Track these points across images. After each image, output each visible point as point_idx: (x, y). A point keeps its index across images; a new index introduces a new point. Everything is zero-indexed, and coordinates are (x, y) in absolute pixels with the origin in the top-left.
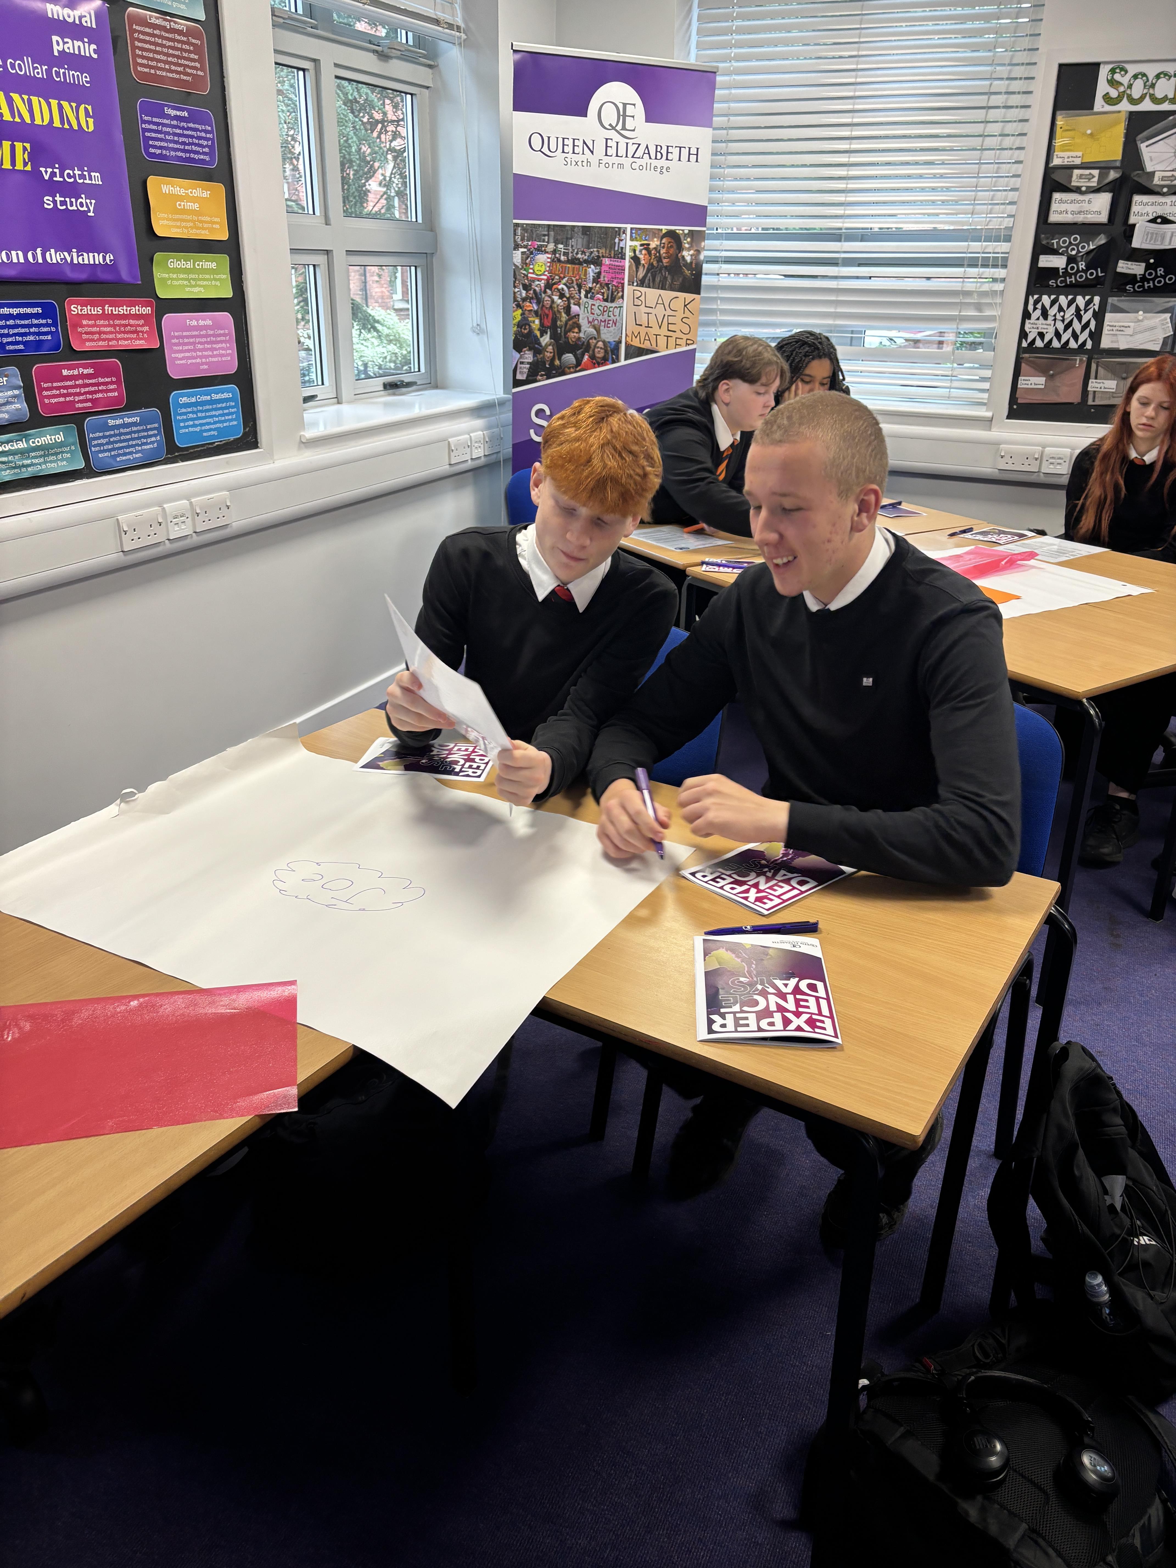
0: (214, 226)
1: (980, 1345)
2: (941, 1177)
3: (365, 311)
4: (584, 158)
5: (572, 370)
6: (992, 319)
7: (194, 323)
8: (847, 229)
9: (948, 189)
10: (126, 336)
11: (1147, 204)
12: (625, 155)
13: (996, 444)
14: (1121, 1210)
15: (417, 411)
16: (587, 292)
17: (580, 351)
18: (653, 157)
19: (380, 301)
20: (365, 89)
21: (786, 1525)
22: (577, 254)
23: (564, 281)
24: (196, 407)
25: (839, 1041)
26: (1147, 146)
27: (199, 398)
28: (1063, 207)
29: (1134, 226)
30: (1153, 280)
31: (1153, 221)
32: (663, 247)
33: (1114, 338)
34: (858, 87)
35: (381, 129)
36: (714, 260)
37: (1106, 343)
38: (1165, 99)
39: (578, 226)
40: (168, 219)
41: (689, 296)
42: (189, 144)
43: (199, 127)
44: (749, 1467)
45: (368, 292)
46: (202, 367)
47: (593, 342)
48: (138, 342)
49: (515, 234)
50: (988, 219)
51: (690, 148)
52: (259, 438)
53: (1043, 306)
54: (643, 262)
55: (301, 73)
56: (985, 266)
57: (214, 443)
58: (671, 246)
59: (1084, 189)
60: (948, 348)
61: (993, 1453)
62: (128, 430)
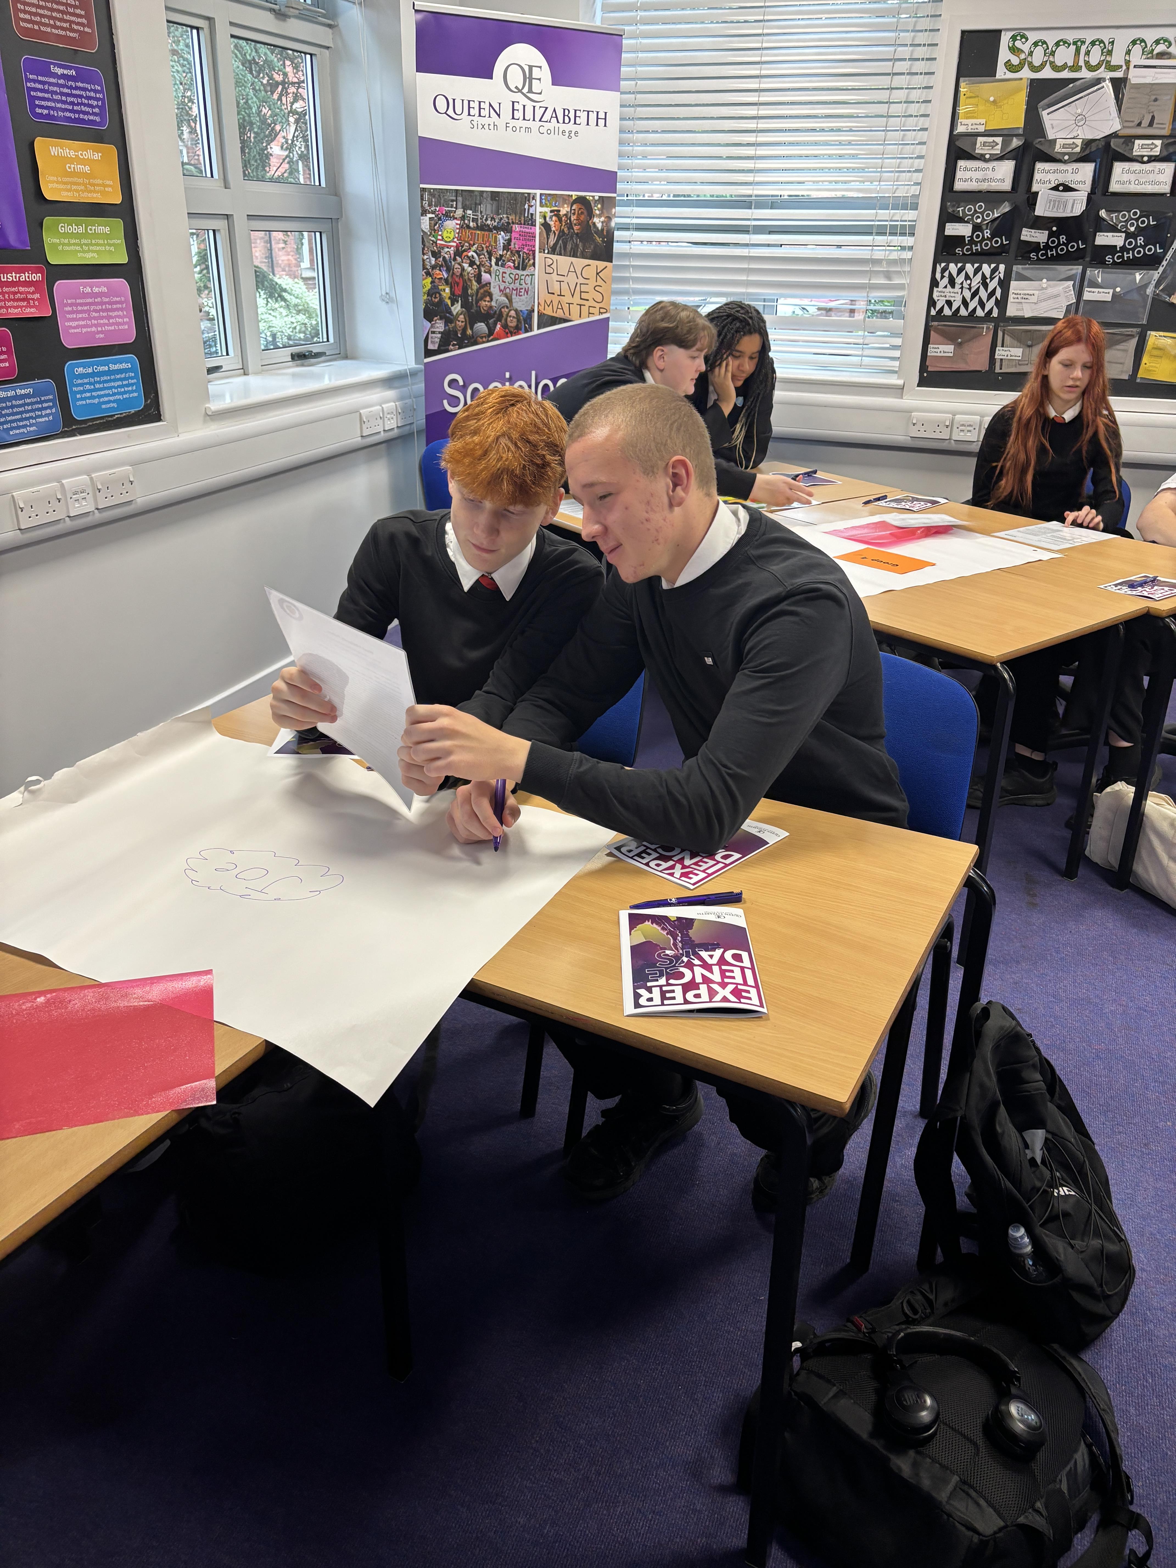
0: (106, 189)
1: (909, 1302)
2: (869, 1139)
3: (272, 280)
4: (491, 121)
5: (484, 339)
6: (901, 287)
7: (88, 290)
8: (756, 196)
9: (854, 156)
10: (15, 304)
11: (1049, 171)
12: (532, 119)
13: (908, 411)
14: (1041, 1163)
15: (326, 382)
16: (498, 260)
17: (492, 320)
18: (561, 120)
19: (287, 269)
20: (263, 49)
21: (723, 1490)
22: (486, 220)
23: (474, 248)
24: (93, 378)
25: (764, 1010)
26: (1048, 114)
27: (96, 369)
28: (968, 174)
29: (1037, 193)
30: (1056, 247)
31: (1056, 188)
32: (574, 214)
33: (1019, 306)
34: (765, 52)
35: (282, 91)
36: (625, 228)
37: (1012, 311)
38: (1064, 67)
39: (487, 192)
40: (58, 182)
41: (601, 264)
42: (78, 104)
43: (88, 86)
44: (686, 1434)
45: (274, 259)
46: (97, 336)
47: (505, 311)
48: (28, 310)
49: (422, 199)
50: (895, 187)
51: (598, 112)
52: (161, 410)
53: (950, 274)
54: (553, 229)
55: (195, 31)
56: (892, 234)
57: (114, 415)
58: (582, 213)
59: (987, 156)
60: (859, 317)
61: (923, 1407)
62: (21, 402)
